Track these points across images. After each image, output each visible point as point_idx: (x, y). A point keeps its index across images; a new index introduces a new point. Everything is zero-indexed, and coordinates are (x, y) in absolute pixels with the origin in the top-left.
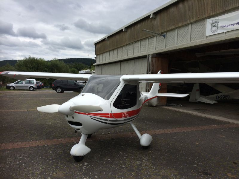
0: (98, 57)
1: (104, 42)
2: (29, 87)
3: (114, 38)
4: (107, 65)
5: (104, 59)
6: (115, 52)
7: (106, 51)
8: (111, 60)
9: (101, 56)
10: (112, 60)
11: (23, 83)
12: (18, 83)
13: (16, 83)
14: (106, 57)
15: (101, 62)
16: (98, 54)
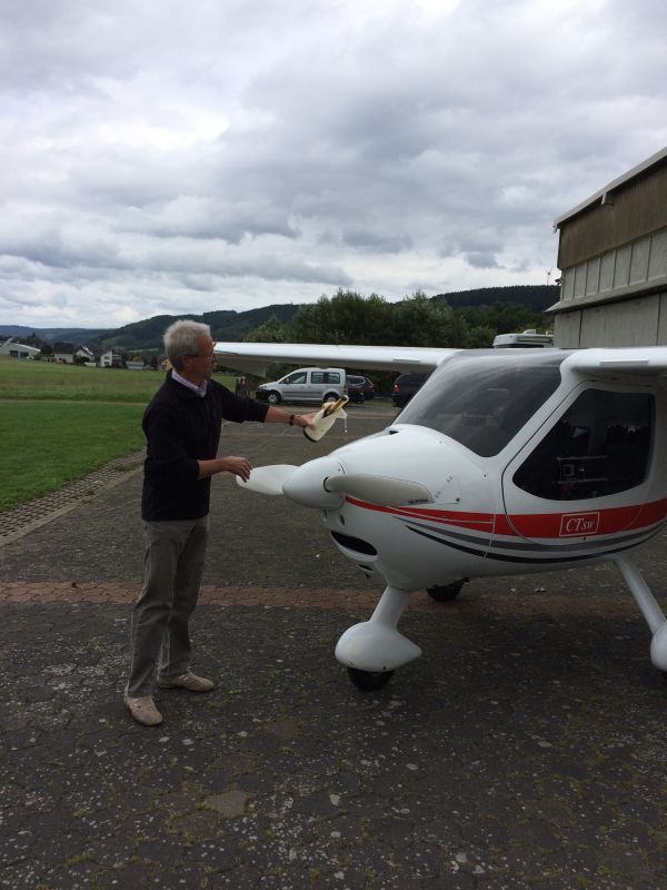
0: (571, 276)
1: (594, 216)
2: (325, 393)
3: (638, 192)
4: (602, 309)
5: (593, 283)
6: (641, 252)
7: (601, 250)
8: (622, 287)
9: (581, 274)
10: (625, 285)
11: (305, 382)
12: (290, 382)
13: (285, 382)
14: (602, 279)
15: (580, 299)
16: (570, 264)
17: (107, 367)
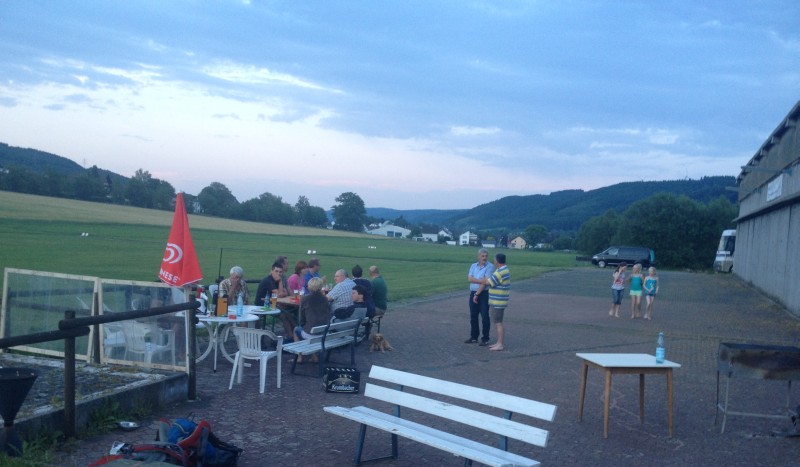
17: (465, 245)
